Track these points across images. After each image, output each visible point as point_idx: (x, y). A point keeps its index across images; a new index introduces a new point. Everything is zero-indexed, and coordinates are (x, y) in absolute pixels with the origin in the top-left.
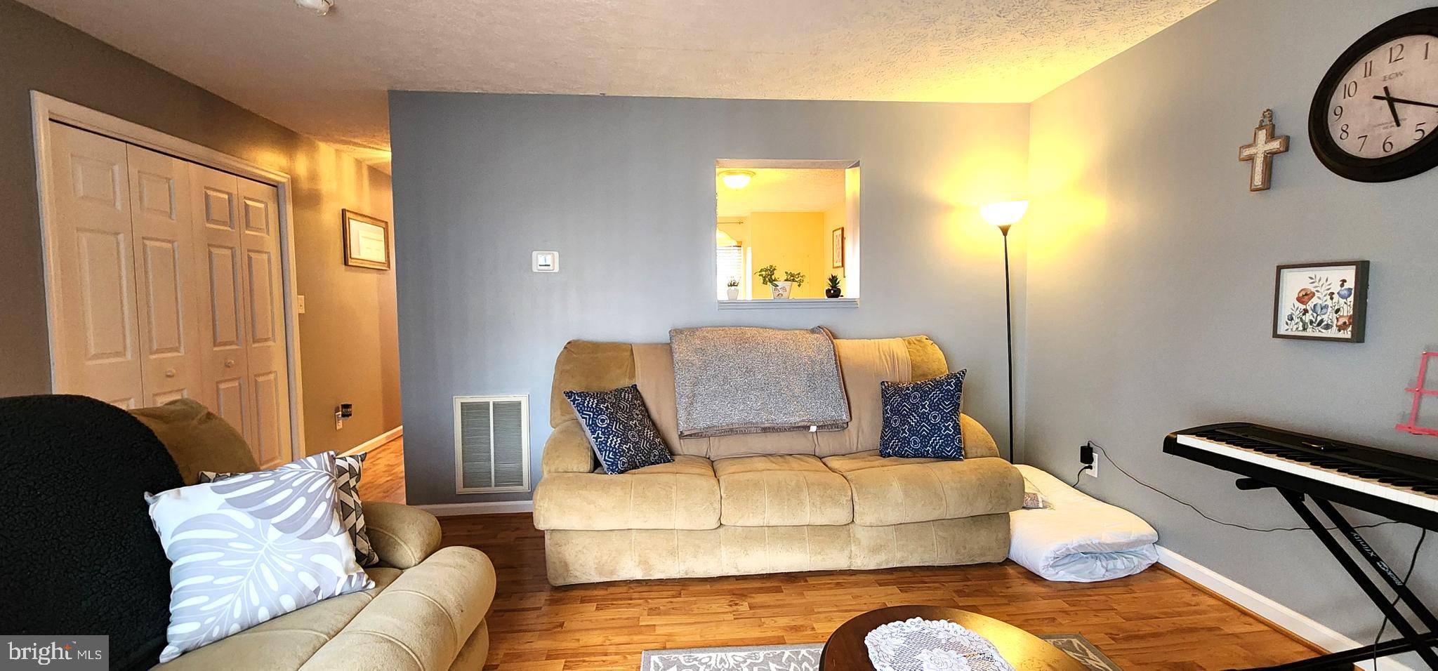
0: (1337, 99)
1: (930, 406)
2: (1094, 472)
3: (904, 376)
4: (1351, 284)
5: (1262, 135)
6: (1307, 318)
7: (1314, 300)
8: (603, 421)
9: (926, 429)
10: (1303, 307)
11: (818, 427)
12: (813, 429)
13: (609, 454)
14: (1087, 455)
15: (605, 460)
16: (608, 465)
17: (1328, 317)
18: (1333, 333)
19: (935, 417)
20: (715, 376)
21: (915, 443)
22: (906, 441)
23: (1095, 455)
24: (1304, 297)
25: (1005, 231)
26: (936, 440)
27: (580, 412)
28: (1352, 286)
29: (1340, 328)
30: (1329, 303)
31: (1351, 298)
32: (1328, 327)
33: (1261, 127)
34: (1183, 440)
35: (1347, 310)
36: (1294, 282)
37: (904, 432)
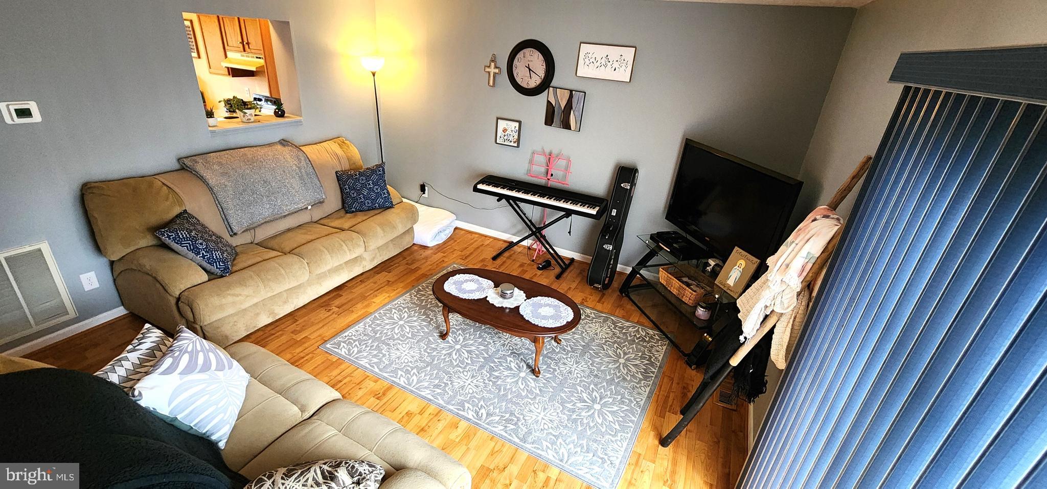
0: (516, 62)
1: (372, 183)
2: (426, 195)
3: (346, 166)
4: (517, 128)
5: (493, 64)
6: (506, 138)
7: (507, 132)
8: (201, 244)
9: (373, 196)
10: (504, 134)
11: (312, 206)
12: (310, 207)
13: (219, 264)
14: (423, 188)
15: (217, 268)
16: (222, 271)
17: (511, 138)
18: (512, 144)
19: (377, 189)
20: (244, 190)
21: (368, 203)
22: (363, 203)
23: (426, 188)
24: (505, 130)
25: (374, 75)
26: (380, 201)
27: (177, 243)
28: (518, 129)
29: (514, 142)
30: (511, 133)
31: (517, 133)
32: (511, 142)
33: (493, 61)
34: (480, 186)
35: (516, 137)
36: (502, 124)
37: (360, 198)
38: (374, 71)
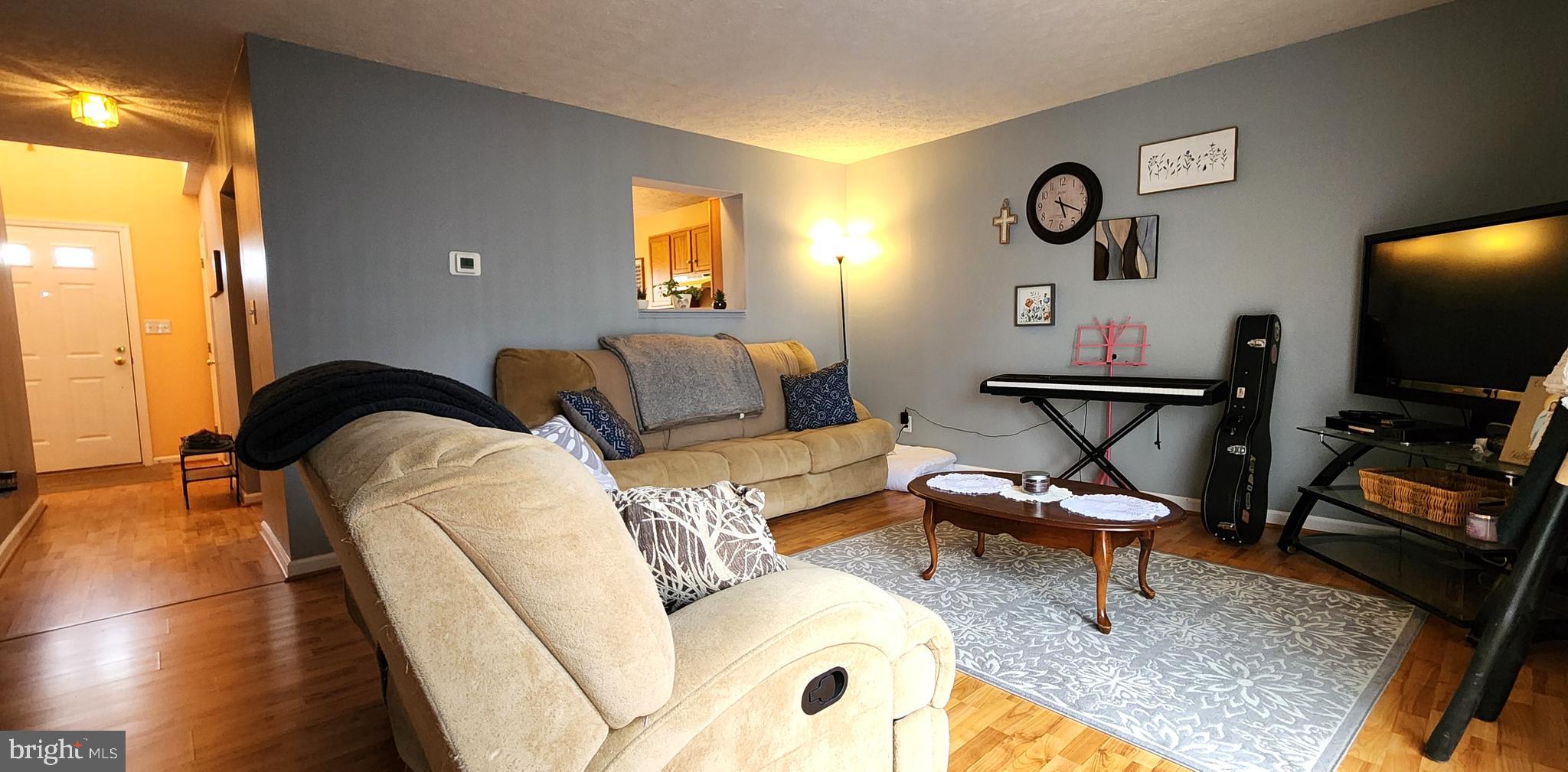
0: (1039, 199)
1: (829, 387)
2: (909, 430)
3: (795, 371)
4: (1049, 296)
5: (1005, 212)
6: (1031, 314)
7: (1033, 305)
8: (604, 415)
9: (830, 403)
10: (1028, 308)
11: (745, 414)
12: (742, 416)
13: (620, 443)
14: (904, 418)
15: (617, 449)
16: (621, 453)
17: (1040, 313)
18: (1042, 321)
19: (835, 395)
20: (665, 376)
21: (822, 416)
22: (814, 416)
23: (910, 417)
24: (1029, 303)
25: (840, 261)
26: (839, 411)
27: (578, 410)
28: (1050, 297)
29: (1046, 318)
30: (1040, 306)
31: (1049, 303)
32: (1040, 318)
33: (1004, 208)
34: (990, 384)
35: (1048, 310)
36: (1024, 295)
37: (811, 409)
38: (840, 256)
